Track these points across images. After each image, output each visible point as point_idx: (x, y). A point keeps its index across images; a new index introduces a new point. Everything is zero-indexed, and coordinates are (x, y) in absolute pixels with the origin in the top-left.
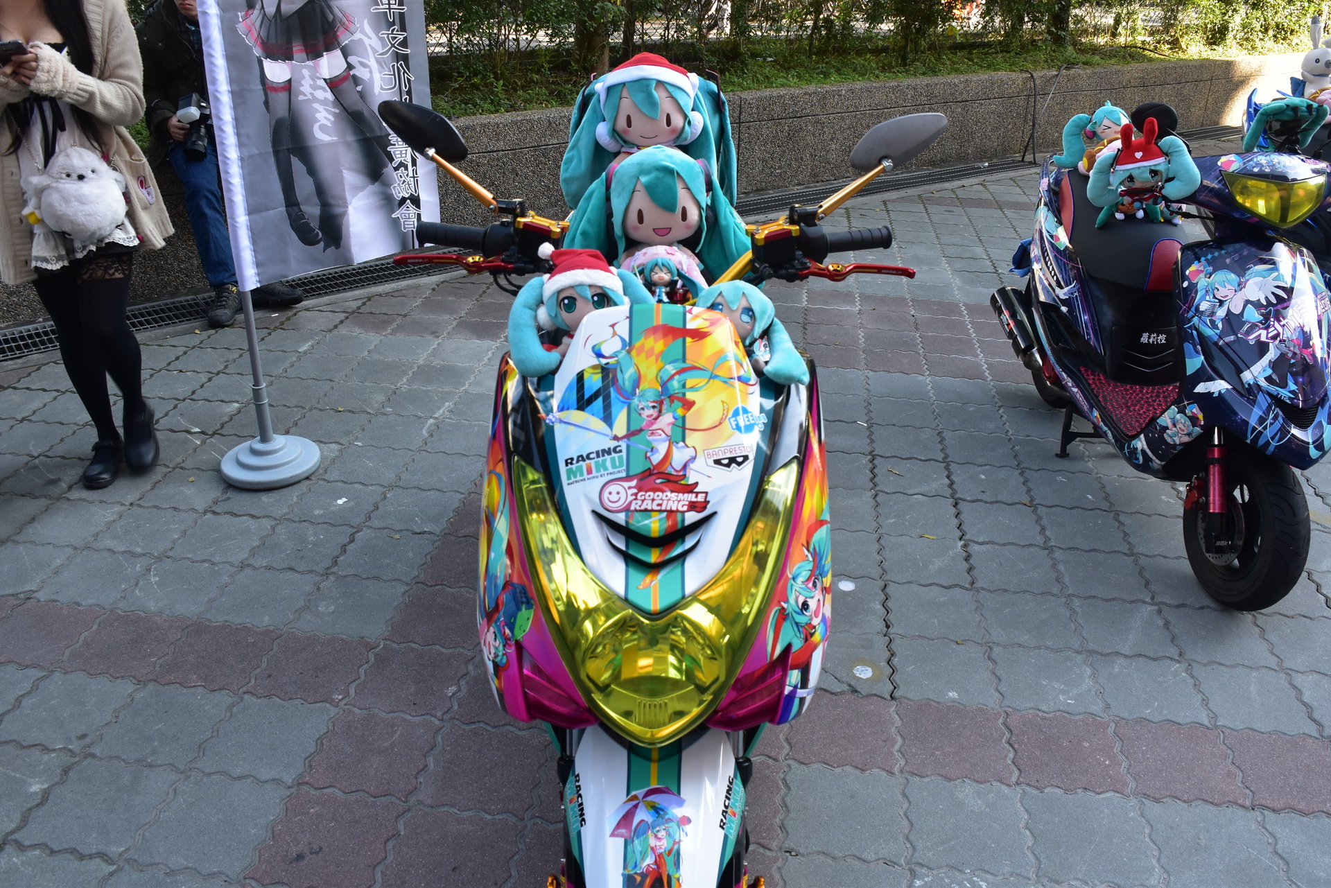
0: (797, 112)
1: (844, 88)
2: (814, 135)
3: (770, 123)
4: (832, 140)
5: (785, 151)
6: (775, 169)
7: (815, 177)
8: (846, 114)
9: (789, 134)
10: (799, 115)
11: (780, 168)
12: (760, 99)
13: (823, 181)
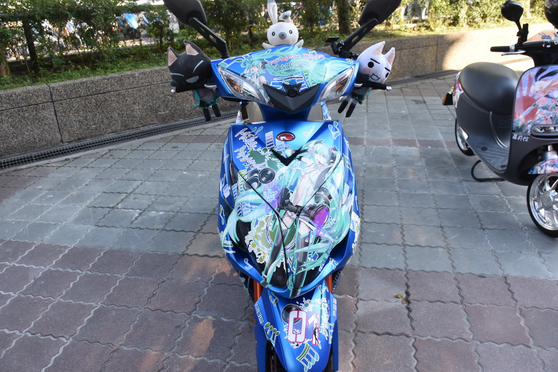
0: (100, 91)
1: (136, 73)
2: (118, 102)
3: (79, 99)
4: (134, 103)
5: (96, 114)
6: (90, 126)
7: (126, 127)
8: (142, 88)
9: (97, 104)
10: (102, 92)
11: (94, 124)
12: (65, 86)
13: (133, 128)
